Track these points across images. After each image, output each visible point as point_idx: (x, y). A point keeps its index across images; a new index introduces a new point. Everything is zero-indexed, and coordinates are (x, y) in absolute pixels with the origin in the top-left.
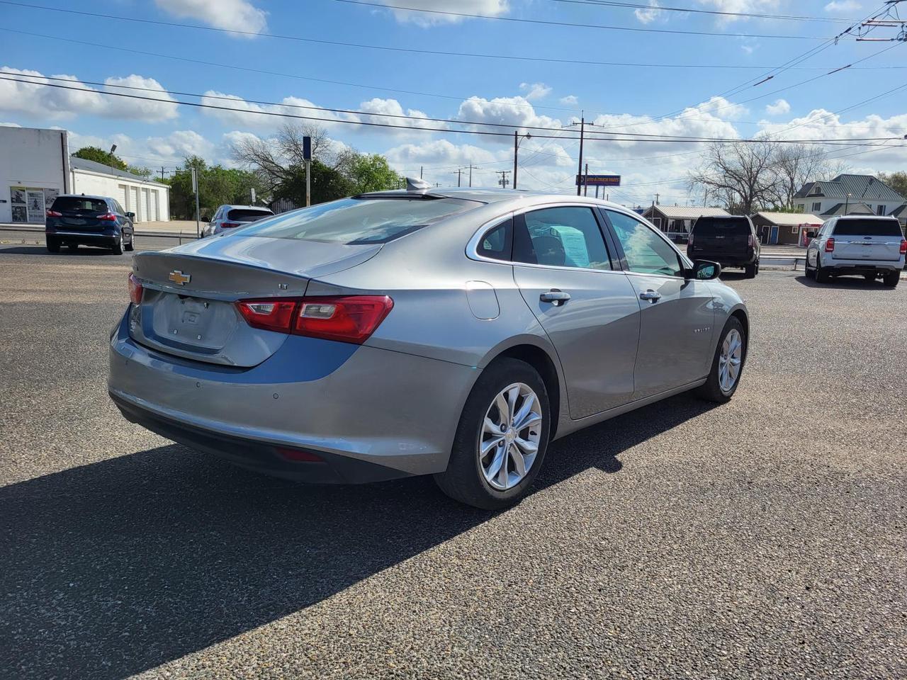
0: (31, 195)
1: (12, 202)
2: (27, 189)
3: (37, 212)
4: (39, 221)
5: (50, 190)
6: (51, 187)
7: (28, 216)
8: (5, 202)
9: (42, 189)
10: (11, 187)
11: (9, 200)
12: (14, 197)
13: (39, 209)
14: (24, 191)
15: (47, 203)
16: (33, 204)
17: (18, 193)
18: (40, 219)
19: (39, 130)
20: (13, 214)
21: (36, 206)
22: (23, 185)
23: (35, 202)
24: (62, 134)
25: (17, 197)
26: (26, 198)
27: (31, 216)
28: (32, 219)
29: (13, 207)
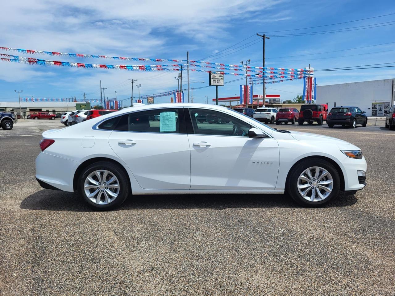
0: (379, 105)
1: (372, 108)
2: (378, 103)
3: (381, 112)
5: (387, 103)
6: (387, 102)
7: (377, 114)
8: (370, 109)
9: (383, 103)
10: (372, 103)
11: (371, 108)
12: (373, 107)
13: (381, 111)
15: (385, 108)
16: (379, 109)
17: (375, 105)
18: (382, 114)
19: (385, 80)
20: (372, 113)
21: (381, 110)
22: (377, 102)
23: (381, 108)
24: (393, 80)
25: (374, 107)
26: (377, 107)
27: (378, 114)
28: (379, 115)
29: (372, 110)
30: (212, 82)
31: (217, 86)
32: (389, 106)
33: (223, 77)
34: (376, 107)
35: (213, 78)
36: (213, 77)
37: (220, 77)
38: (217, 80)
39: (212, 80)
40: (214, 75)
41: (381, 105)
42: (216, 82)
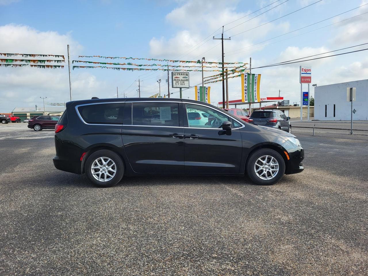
30: (174, 84)
31: (181, 88)
33: (188, 78)
35: (175, 80)
36: (176, 78)
37: (184, 79)
38: (181, 82)
39: (174, 82)
40: (177, 76)
42: (180, 84)
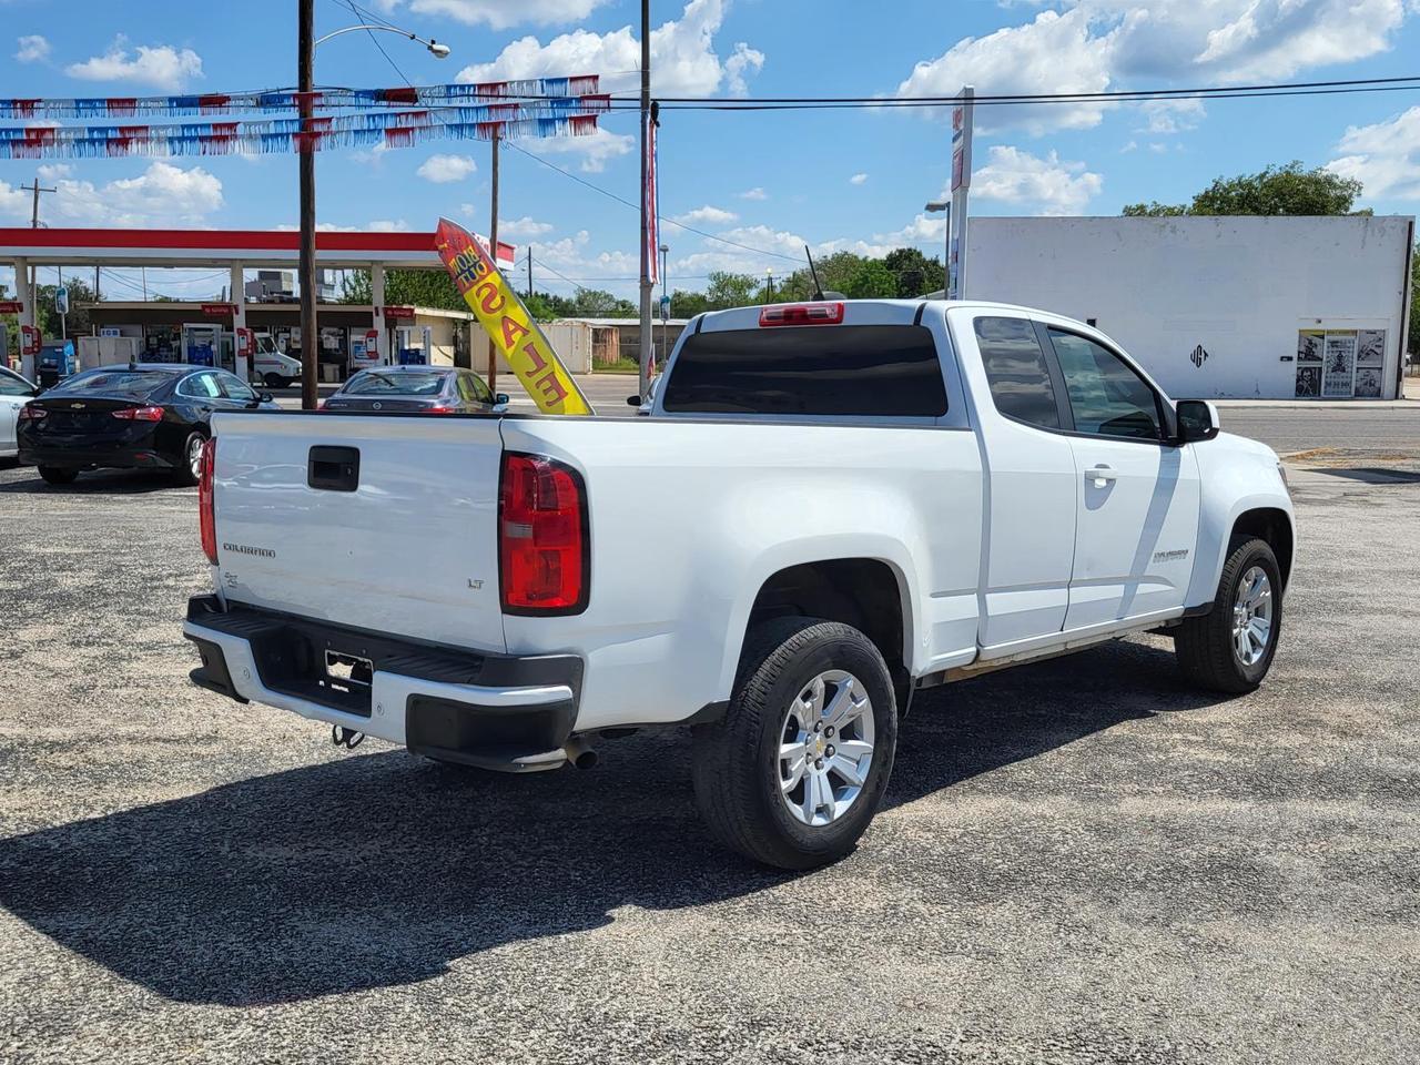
0: (1334, 344)
1: (1300, 359)
2: (1330, 332)
3: (1340, 377)
4: (1342, 393)
5: (1369, 332)
6: (1371, 328)
8: (1290, 359)
9: (1355, 332)
11: (1295, 359)
12: (1303, 349)
13: (1344, 371)
14: (1323, 337)
15: (1361, 357)
16: (1333, 363)
17: (1310, 343)
18: (1344, 389)
21: (1339, 367)
22: (1324, 326)
23: (1340, 357)
24: (1409, 224)
25: (1308, 353)
26: (1324, 350)
27: (1328, 384)
28: (1330, 389)
29: (1298, 368)
32: (1377, 350)
34: (1317, 351)
41: (1343, 344)
